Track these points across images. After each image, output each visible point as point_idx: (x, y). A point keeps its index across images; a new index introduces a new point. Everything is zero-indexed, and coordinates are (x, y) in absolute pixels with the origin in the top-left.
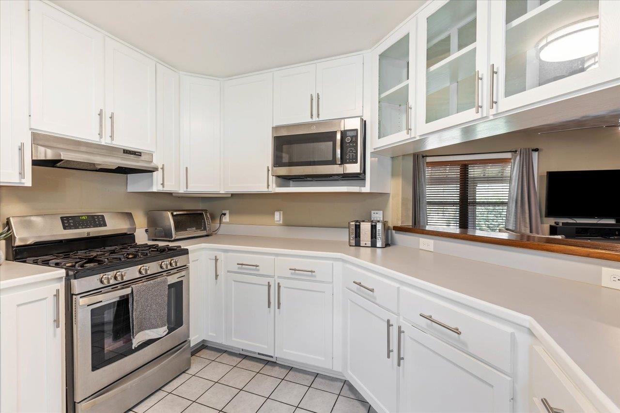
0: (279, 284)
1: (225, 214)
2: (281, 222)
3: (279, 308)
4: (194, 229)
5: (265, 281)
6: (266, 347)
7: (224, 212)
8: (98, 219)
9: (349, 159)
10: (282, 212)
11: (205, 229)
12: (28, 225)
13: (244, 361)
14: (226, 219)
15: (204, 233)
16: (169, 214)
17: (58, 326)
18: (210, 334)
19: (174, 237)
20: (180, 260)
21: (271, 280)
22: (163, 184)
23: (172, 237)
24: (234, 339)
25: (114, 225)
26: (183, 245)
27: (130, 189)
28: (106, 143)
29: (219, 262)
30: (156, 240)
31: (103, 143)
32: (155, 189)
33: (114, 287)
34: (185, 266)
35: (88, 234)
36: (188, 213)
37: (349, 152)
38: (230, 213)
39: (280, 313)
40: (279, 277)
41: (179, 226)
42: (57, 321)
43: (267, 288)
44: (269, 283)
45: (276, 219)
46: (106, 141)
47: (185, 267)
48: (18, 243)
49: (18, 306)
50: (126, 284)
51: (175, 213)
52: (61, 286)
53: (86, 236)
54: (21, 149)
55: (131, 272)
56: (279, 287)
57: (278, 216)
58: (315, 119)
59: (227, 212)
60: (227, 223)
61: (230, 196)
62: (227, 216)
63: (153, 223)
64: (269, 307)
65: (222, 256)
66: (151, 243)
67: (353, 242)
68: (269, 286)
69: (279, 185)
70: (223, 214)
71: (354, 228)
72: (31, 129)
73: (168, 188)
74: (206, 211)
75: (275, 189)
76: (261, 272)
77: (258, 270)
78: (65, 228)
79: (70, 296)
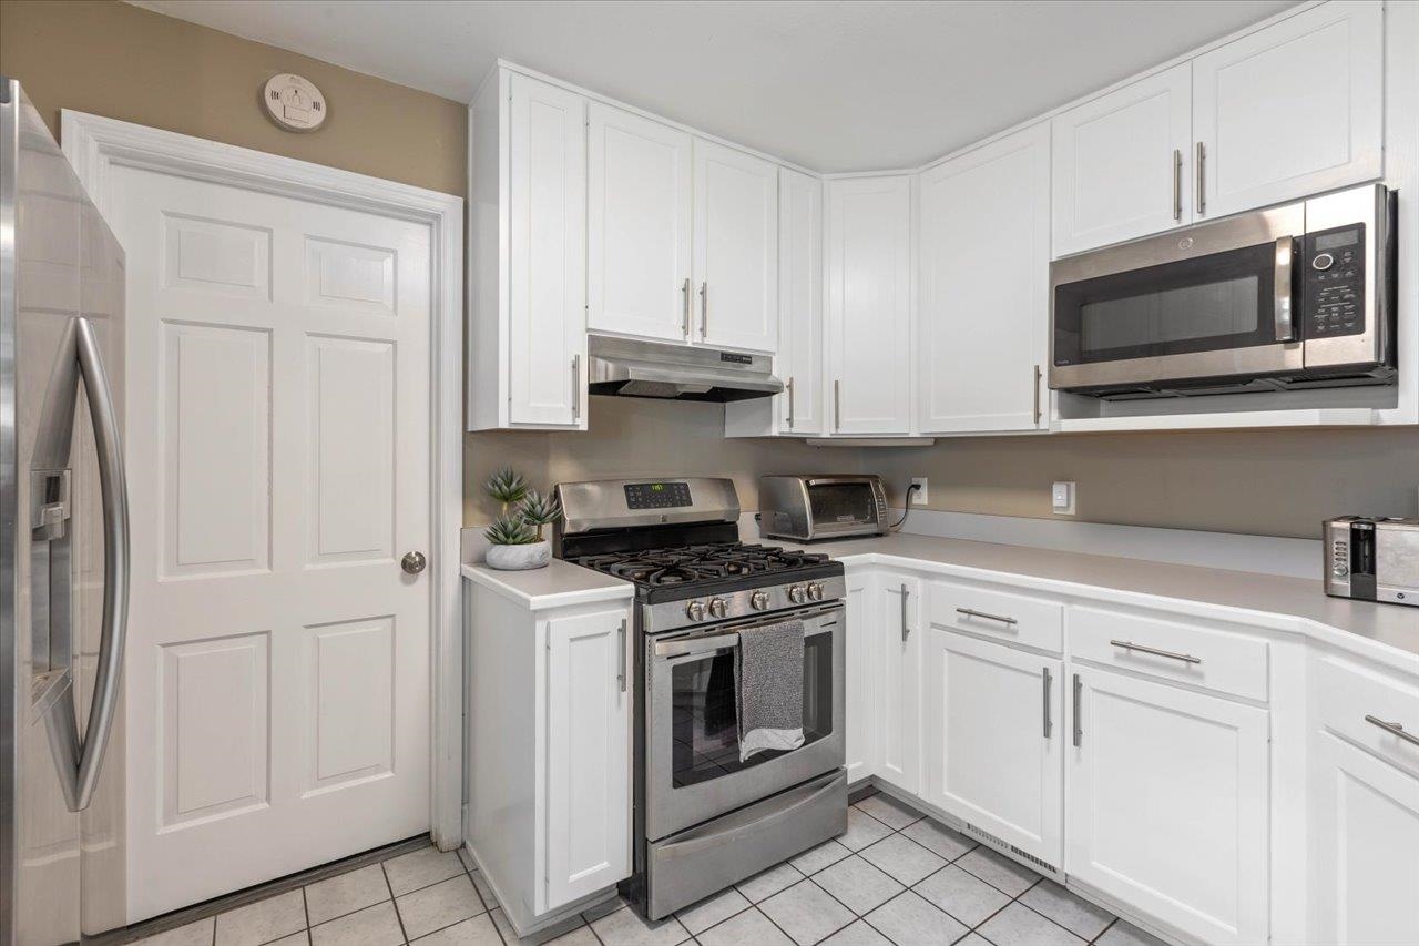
0: (1076, 677)
1: (917, 487)
2: (1072, 511)
3: (1077, 742)
4: (852, 517)
5: (1036, 663)
6: (1038, 838)
7: (915, 481)
8: (679, 489)
9: (1328, 322)
10: (1073, 485)
11: (874, 520)
12: (582, 498)
13: (973, 855)
14: (922, 498)
15: (872, 528)
16: (802, 483)
17: (624, 689)
18: (889, 765)
19: (811, 534)
20: (827, 586)
21: (1055, 667)
22: (790, 420)
23: (807, 535)
24: (947, 793)
25: (704, 505)
26: (834, 553)
27: (733, 430)
28: (694, 343)
29: (910, 598)
30: (775, 538)
31: (689, 345)
32: (775, 432)
33: (708, 629)
34: (837, 600)
35: (664, 518)
36: (839, 481)
37: (1328, 300)
38: (931, 485)
39: (1079, 759)
40: (1075, 659)
41: (822, 510)
42: (622, 677)
43: (1040, 682)
44: (1046, 670)
45: (1056, 503)
46: (693, 340)
47: (835, 604)
48: (568, 529)
49: (572, 640)
50: (727, 625)
51: (813, 482)
52: (627, 613)
53: (659, 522)
54: (575, 366)
55: (737, 603)
56: (1077, 686)
57: (1061, 496)
58: (1190, 217)
59: (924, 482)
60: (921, 507)
61: (931, 442)
62: (924, 491)
63: (770, 502)
64: (1047, 734)
65: (917, 586)
66: (767, 544)
67: (1344, 585)
68: (1047, 680)
69: (1067, 413)
70: (913, 486)
71: (1347, 539)
72: (588, 330)
73: (801, 428)
74: (875, 478)
75: (1054, 422)
76: (1019, 640)
77: (1015, 633)
78: (630, 507)
79: (641, 635)
